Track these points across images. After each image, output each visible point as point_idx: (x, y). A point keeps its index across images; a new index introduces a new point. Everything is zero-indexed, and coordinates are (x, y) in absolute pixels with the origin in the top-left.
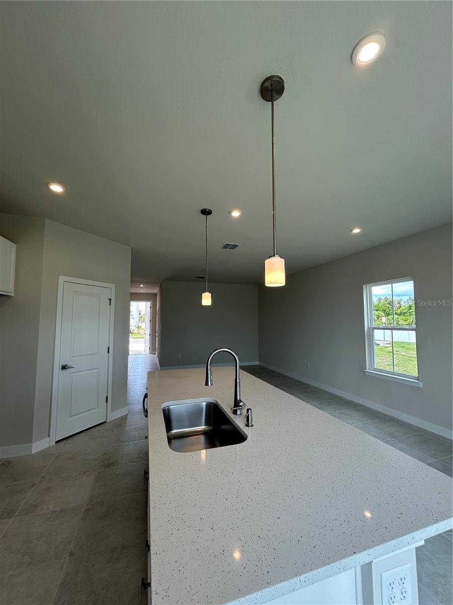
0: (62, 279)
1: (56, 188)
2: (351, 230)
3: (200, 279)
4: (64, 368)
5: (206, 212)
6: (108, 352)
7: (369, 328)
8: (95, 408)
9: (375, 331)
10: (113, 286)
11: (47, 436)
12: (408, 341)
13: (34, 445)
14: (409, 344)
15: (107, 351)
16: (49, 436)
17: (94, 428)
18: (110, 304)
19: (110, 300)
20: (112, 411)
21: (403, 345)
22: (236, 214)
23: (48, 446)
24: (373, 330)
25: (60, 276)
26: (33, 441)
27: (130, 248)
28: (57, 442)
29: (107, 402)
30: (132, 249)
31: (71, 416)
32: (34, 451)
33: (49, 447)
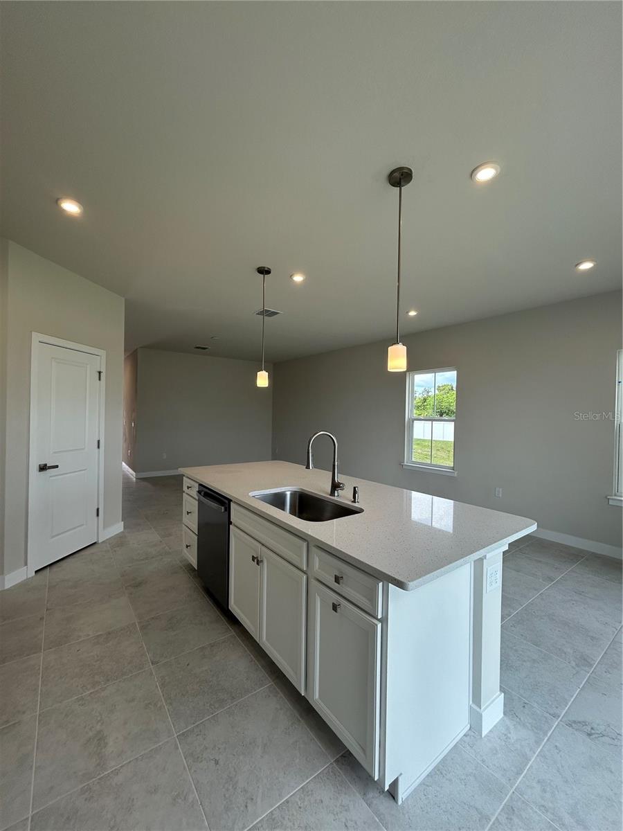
0: (36, 337)
1: (71, 207)
2: (408, 312)
3: (200, 350)
4: (43, 468)
5: (264, 271)
6: (99, 447)
7: (409, 419)
8: (83, 525)
9: (415, 422)
10: (103, 353)
11: (23, 563)
12: (422, 438)
13: (7, 577)
14: (424, 440)
15: (97, 446)
16: (26, 564)
17: (85, 550)
18: (100, 379)
19: (100, 373)
20: (104, 528)
21: (418, 442)
22: (298, 278)
23: (25, 578)
24: (413, 422)
25: (33, 333)
26: (5, 572)
27: (123, 299)
28: (36, 572)
29: (98, 515)
30: (126, 300)
31: (53, 537)
32: (7, 586)
33: (27, 579)
